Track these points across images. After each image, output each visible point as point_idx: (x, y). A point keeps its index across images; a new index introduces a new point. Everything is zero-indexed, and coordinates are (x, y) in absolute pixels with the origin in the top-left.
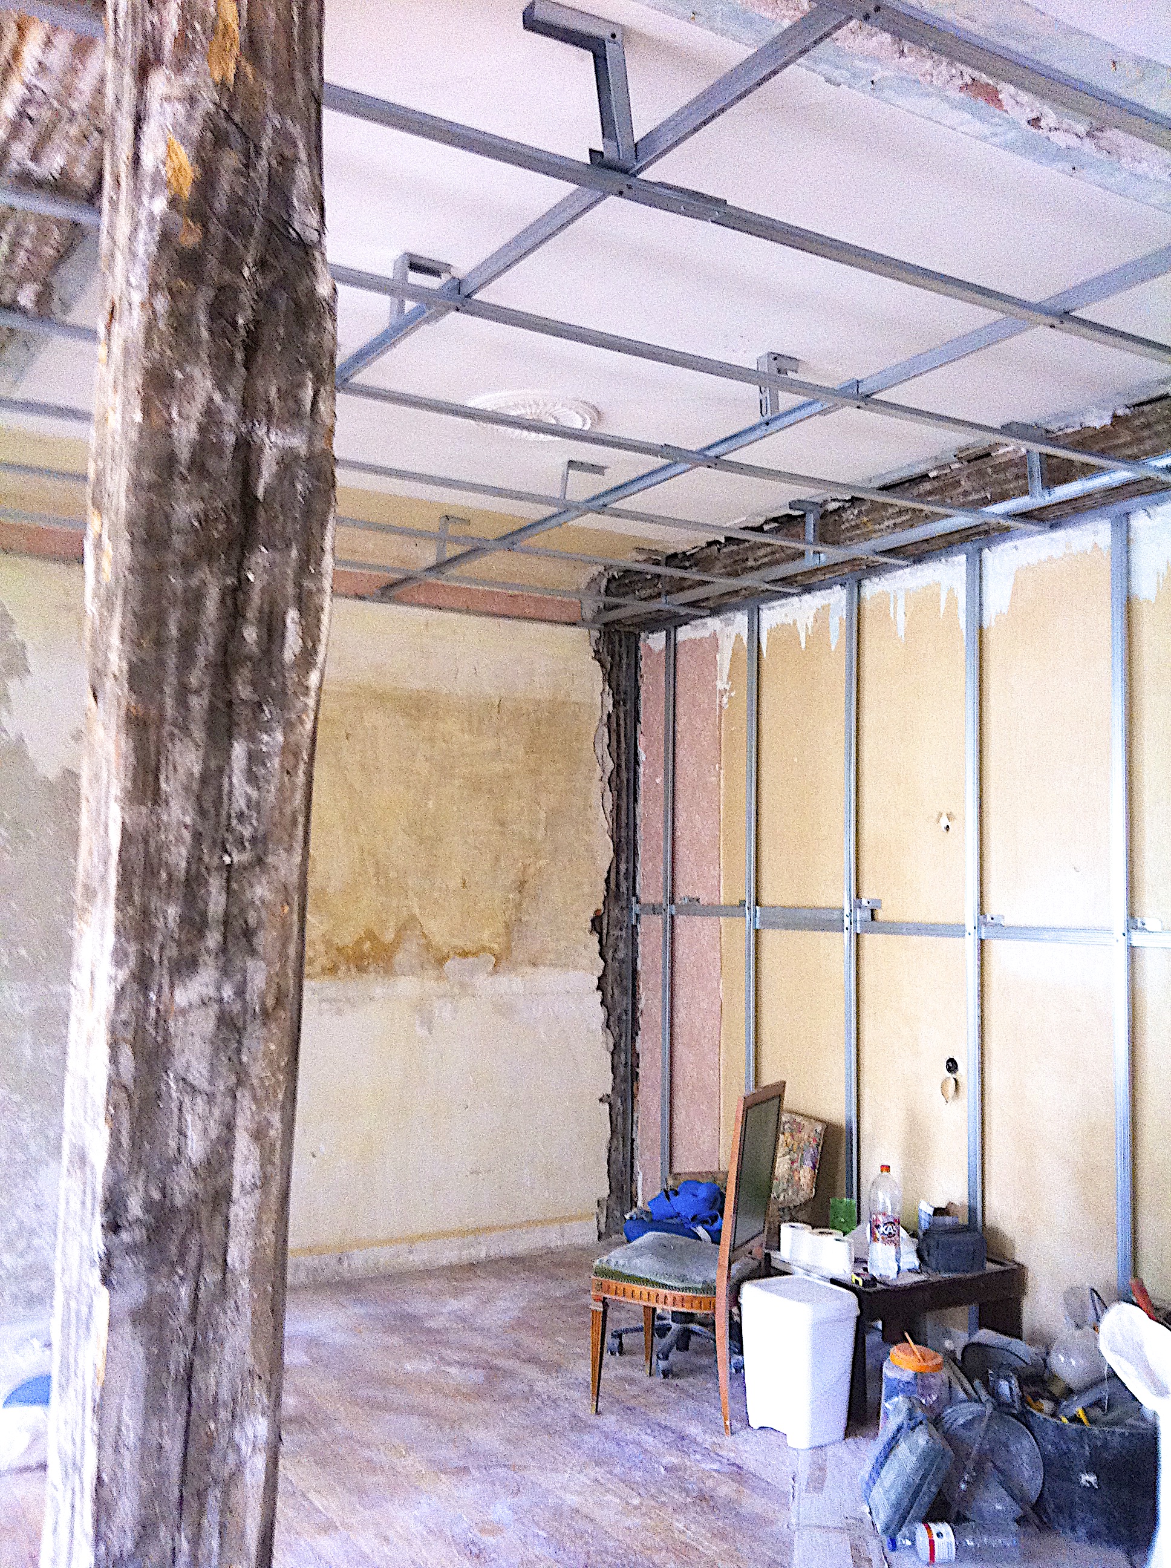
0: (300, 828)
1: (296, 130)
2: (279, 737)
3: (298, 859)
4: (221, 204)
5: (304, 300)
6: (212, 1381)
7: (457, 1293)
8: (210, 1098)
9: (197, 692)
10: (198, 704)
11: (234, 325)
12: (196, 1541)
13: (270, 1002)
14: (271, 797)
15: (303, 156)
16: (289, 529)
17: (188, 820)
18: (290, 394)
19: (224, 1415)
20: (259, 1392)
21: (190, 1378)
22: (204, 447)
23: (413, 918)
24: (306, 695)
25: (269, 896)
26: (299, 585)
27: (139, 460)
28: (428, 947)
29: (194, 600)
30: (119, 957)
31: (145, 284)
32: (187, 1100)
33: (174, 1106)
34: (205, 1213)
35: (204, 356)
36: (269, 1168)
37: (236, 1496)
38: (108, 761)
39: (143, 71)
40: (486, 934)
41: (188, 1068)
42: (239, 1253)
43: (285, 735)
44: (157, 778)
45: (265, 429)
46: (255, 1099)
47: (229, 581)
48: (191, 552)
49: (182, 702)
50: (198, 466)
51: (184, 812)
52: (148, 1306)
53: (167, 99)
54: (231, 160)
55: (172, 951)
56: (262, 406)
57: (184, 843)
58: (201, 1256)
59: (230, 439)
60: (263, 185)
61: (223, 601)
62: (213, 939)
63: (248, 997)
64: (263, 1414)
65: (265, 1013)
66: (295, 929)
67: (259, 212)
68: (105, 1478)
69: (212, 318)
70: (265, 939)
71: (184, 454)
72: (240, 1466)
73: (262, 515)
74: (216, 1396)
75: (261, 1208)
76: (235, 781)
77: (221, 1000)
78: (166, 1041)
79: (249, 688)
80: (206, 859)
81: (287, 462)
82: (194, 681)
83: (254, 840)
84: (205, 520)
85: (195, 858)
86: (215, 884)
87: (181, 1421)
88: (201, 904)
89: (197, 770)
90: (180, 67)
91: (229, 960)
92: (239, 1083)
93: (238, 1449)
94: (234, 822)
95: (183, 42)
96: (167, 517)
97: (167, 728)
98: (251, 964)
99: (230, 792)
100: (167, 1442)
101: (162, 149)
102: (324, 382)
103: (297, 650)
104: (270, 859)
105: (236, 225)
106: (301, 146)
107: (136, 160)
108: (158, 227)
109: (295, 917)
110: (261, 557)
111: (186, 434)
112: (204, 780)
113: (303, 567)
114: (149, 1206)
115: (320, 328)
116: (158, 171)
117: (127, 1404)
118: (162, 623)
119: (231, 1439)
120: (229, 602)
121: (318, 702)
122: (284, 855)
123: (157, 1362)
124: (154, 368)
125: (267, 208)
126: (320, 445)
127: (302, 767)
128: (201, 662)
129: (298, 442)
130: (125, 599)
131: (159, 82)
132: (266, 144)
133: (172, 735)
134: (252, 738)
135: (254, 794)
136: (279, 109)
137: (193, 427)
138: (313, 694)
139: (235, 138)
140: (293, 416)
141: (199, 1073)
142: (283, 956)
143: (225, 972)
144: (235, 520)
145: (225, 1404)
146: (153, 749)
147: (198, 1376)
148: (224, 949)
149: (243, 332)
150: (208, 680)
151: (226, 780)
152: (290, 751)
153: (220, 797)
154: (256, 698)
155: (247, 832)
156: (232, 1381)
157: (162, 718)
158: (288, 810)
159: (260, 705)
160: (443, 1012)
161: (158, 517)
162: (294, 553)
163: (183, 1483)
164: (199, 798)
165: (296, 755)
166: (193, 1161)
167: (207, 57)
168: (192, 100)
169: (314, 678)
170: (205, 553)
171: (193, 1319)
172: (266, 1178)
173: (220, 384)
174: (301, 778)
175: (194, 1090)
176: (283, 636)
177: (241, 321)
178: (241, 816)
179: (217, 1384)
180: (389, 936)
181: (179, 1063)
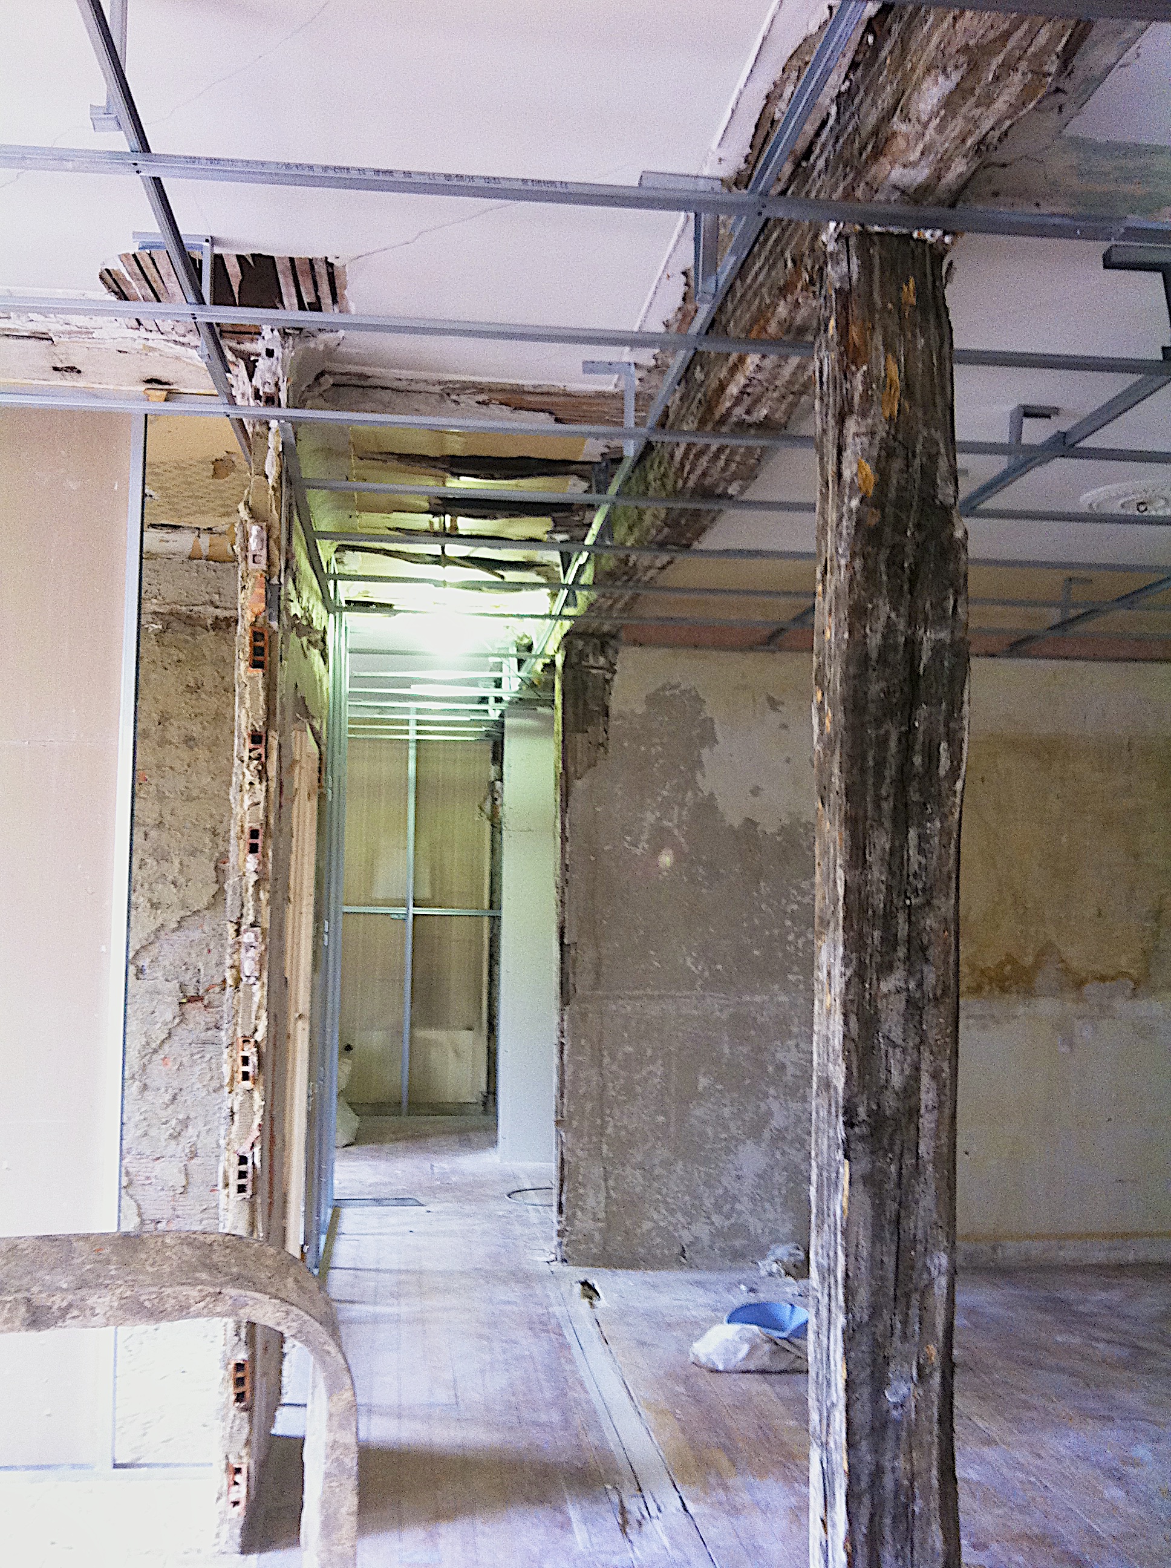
0: (954, 880)
1: (938, 435)
2: (938, 824)
3: (953, 901)
4: (892, 494)
5: (946, 543)
6: (912, 1225)
7: (1106, 1287)
8: (904, 1051)
9: (886, 799)
10: (887, 806)
11: (903, 567)
12: (905, 1323)
13: (939, 992)
14: (934, 862)
15: (943, 451)
16: (940, 691)
17: (883, 878)
18: (937, 606)
19: (920, 1248)
20: (941, 1237)
21: (898, 1223)
22: (886, 648)
23: (1050, 944)
24: (955, 796)
25: (935, 925)
26: (947, 725)
27: (847, 662)
28: (1067, 971)
29: (883, 742)
30: (846, 961)
31: (848, 553)
32: (890, 1050)
33: (883, 1052)
34: (904, 1121)
35: (885, 592)
36: (943, 1098)
37: (929, 1301)
38: (835, 843)
39: (841, 420)
40: (1124, 961)
41: (890, 1031)
42: (925, 1148)
43: (941, 822)
44: (864, 854)
45: (923, 630)
46: (932, 1053)
47: (903, 729)
48: (880, 713)
49: (878, 807)
50: (882, 659)
51: (881, 873)
52: (872, 1174)
53: (857, 435)
54: (897, 464)
55: (878, 959)
56: (921, 617)
57: (881, 892)
58: (903, 1147)
59: (902, 640)
60: (917, 476)
61: (899, 740)
62: (901, 952)
63: (925, 988)
64: (944, 1250)
65: (936, 999)
66: (953, 947)
67: (916, 493)
68: (851, 1274)
69: (888, 567)
70: (933, 952)
71: (874, 655)
72: (932, 1281)
73: (922, 684)
74: (915, 1235)
75: (938, 1122)
76: (911, 853)
77: (908, 989)
78: (876, 1013)
79: (917, 794)
80: (895, 901)
81: (938, 648)
82: (884, 793)
83: (924, 890)
84: (888, 693)
85: (889, 902)
86: (901, 917)
87: (894, 1248)
88: (894, 931)
89: (887, 846)
90: (864, 415)
91: (912, 965)
92: (922, 1042)
93: (929, 1272)
94: (911, 878)
95: (866, 397)
96: (866, 693)
97: (869, 822)
98: (926, 969)
99: (909, 860)
100: (886, 1259)
101: (855, 467)
102: (960, 594)
103: (947, 768)
104: (935, 902)
105: (902, 504)
106: (941, 445)
107: (839, 474)
108: (854, 517)
109: (952, 939)
110: (923, 710)
111: (874, 641)
112: (892, 853)
113: (950, 716)
114: (870, 1113)
115: (957, 559)
116: (853, 481)
117: (861, 1232)
118: (864, 758)
119: (925, 1264)
120: (904, 741)
121: (962, 801)
122: (943, 899)
123: (878, 1208)
124: (855, 603)
125: (921, 490)
126: (959, 634)
127: (953, 842)
128: (888, 781)
129: (944, 635)
130: (842, 746)
131: (852, 426)
132: (919, 448)
133: (872, 826)
134: (920, 825)
135: (924, 861)
136: (926, 424)
137: (879, 636)
138: (958, 795)
139: (900, 451)
140: (941, 620)
141: (897, 1035)
142: (946, 962)
143: (910, 973)
144: (906, 689)
145: (921, 1242)
146: (861, 835)
147: (904, 1222)
148: (908, 958)
149: (908, 571)
150: (892, 791)
151: (905, 853)
152: (944, 832)
153: (902, 863)
154: (922, 800)
155: (920, 886)
156: (925, 1227)
157: (866, 818)
158: (945, 870)
159: (925, 804)
160: (1084, 1032)
161: (860, 694)
162: (944, 706)
163: (896, 1286)
164: (889, 864)
165: (950, 834)
166: (896, 1088)
167: (881, 403)
168: (872, 434)
169: (959, 785)
170: (888, 712)
171: (899, 1185)
172: (941, 1104)
173: (895, 609)
174: (952, 850)
175: (895, 1046)
176: (939, 761)
177: (906, 565)
178: (915, 875)
179: (916, 1228)
180: (1029, 960)
181: (885, 1027)
